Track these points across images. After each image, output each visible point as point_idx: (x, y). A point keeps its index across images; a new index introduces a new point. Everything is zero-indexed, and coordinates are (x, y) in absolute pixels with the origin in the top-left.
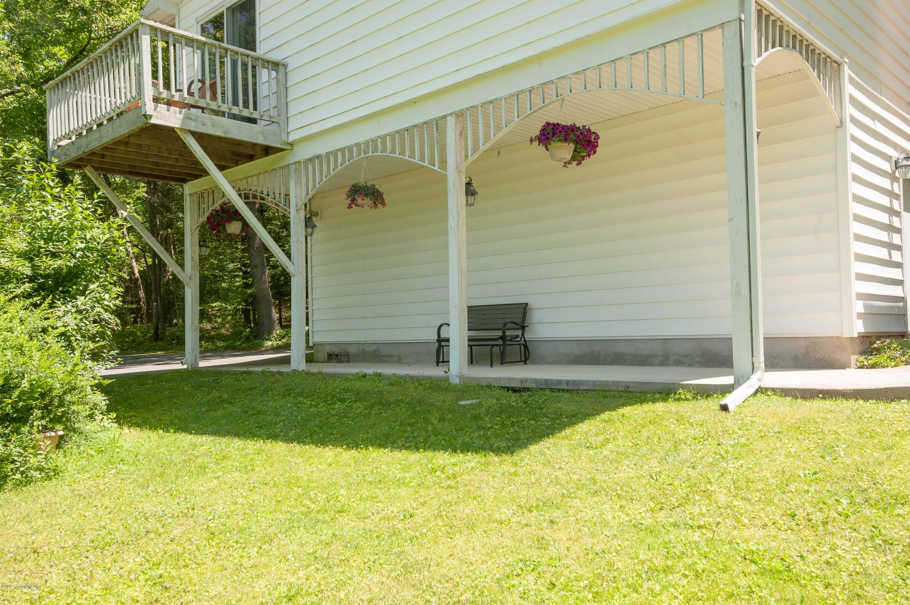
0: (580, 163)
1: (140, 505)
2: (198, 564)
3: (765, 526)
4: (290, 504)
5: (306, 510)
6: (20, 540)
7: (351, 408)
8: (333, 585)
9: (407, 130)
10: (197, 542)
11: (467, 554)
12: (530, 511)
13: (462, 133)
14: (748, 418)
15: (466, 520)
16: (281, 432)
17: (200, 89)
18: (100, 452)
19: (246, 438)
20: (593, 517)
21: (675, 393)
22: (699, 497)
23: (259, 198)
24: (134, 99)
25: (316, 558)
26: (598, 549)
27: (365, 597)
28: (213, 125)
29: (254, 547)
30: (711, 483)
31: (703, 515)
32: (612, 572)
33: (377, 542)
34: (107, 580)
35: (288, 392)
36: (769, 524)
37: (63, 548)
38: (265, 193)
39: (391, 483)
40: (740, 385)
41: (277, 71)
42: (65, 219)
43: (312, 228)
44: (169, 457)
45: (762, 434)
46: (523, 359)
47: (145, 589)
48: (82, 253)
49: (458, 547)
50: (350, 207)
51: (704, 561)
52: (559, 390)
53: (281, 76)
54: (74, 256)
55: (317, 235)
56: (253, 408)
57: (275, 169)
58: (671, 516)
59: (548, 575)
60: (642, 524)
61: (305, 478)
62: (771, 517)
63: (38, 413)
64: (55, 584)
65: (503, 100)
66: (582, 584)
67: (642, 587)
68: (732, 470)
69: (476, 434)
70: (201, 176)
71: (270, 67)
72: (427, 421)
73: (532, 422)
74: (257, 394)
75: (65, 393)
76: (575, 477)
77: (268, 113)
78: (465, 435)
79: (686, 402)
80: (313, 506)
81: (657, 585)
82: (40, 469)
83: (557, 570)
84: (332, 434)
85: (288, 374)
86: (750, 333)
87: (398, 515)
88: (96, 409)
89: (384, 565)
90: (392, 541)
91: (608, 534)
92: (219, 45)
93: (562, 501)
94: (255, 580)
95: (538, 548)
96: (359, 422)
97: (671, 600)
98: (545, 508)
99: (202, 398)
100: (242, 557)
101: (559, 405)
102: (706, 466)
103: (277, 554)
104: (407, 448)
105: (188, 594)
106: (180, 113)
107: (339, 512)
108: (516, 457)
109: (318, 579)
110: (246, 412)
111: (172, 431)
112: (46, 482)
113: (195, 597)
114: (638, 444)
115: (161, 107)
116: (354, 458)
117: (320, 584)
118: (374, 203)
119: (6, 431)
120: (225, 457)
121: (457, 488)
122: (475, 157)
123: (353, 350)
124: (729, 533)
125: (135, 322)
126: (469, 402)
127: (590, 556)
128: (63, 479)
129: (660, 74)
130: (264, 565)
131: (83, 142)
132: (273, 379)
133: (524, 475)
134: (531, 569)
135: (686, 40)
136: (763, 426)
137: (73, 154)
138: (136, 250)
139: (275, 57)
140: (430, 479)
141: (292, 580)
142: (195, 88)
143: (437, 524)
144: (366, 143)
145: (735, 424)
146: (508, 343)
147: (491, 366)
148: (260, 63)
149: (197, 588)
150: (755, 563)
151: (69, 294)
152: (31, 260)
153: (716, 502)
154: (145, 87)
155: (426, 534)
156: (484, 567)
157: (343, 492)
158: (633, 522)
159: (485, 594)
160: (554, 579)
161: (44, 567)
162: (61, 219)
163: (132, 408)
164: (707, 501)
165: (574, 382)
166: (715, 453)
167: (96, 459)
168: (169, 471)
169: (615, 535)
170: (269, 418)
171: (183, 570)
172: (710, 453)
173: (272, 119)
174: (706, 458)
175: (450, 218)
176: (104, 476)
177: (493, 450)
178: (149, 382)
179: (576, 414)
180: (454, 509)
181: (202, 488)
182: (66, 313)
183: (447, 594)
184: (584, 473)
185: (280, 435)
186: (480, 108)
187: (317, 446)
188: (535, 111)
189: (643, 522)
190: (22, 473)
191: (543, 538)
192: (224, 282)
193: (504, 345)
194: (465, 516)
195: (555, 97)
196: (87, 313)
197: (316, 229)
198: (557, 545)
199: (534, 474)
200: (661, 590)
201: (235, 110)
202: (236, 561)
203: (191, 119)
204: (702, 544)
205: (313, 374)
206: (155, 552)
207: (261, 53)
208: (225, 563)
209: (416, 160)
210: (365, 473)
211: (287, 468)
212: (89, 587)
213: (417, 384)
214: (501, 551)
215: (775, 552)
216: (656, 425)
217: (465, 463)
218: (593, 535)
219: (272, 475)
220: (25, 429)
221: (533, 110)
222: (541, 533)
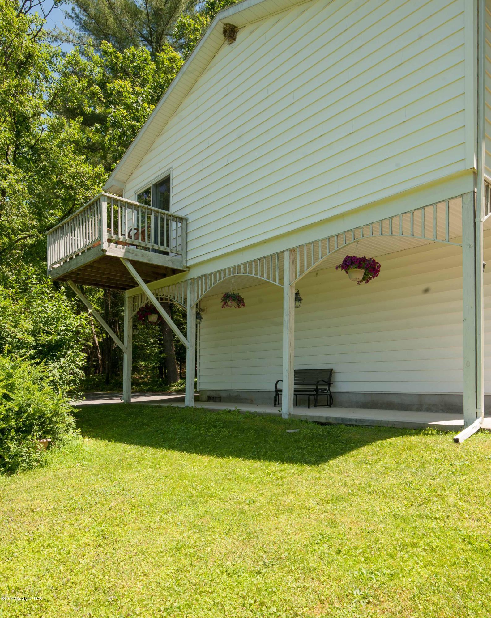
0: (368, 282)
1: (93, 486)
2: (125, 525)
3: (479, 519)
4: (181, 490)
5: (190, 495)
6: (25, 503)
7: (220, 431)
8: (204, 543)
9: (259, 260)
10: (125, 511)
11: (287, 528)
12: (328, 503)
13: (294, 262)
14: (472, 449)
15: (287, 506)
16: (178, 445)
17: (135, 234)
18: (72, 452)
19: (156, 448)
20: (367, 509)
21: (425, 430)
22: (437, 499)
23: (169, 300)
24: (97, 240)
25: (194, 525)
26: (369, 529)
27: (223, 551)
28: (143, 256)
29: (158, 516)
30: (445, 490)
31: (439, 511)
32: (378, 545)
33: (231, 518)
34: (72, 531)
35: (182, 420)
36: (481, 519)
37: (48, 510)
38: (172, 297)
39: (242, 480)
40: (468, 426)
41: (182, 223)
42: (55, 312)
43: (200, 319)
44: (111, 457)
45: (480, 459)
46: (329, 404)
47: (93, 538)
48: (63, 332)
49: (282, 523)
50: (223, 307)
51: (437, 541)
52: (350, 425)
53: (184, 226)
54: (59, 334)
55: (203, 323)
56: (161, 429)
57: (178, 283)
58: (418, 511)
59: (337, 545)
60: (398, 515)
61: (190, 475)
62: (483, 514)
63: (36, 428)
64: (43, 531)
65: (320, 242)
66: (358, 552)
67: (396, 556)
68: (459, 482)
69: (296, 452)
70: (135, 287)
71: (177, 221)
72: (266, 442)
73: (332, 445)
74: (164, 420)
75: (52, 416)
76: (357, 482)
77: (175, 248)
78: (290, 452)
79: (432, 436)
80: (194, 492)
81: (406, 555)
82: (37, 461)
83: (342, 541)
84: (208, 448)
85: (183, 408)
86: (475, 393)
87: (245, 501)
88: (70, 426)
89: (235, 532)
90: (241, 518)
91: (376, 520)
92: (147, 207)
93: (348, 497)
94: (158, 537)
95: (332, 527)
96: (224, 440)
97: (415, 565)
98: (337, 501)
99: (132, 422)
100: (150, 522)
101: (350, 435)
102: (442, 479)
103: (171, 521)
104: (253, 459)
105: (118, 542)
106: (123, 249)
107: (210, 497)
108: (321, 467)
109: (195, 538)
110: (157, 431)
111: (113, 441)
112: (40, 469)
113: (122, 545)
114: (399, 463)
115: (112, 245)
116: (221, 463)
117: (196, 542)
118: (238, 305)
119: (19, 438)
120: (143, 459)
121: (282, 485)
122: (301, 277)
123: (223, 395)
124: (455, 523)
125: (95, 373)
126: (293, 431)
127: (364, 534)
128: (50, 468)
129: (421, 225)
130: (163, 527)
131: (67, 266)
132: (174, 412)
133: (325, 479)
134: (326, 540)
135: (439, 205)
136: (481, 454)
137: (61, 273)
138: (97, 329)
139: (181, 214)
140: (266, 479)
141: (179, 538)
142: (132, 234)
143: (269, 508)
144: (234, 268)
145: (463, 452)
146: (319, 393)
147: (309, 408)
148: (171, 218)
149: (123, 539)
150: (471, 544)
151: (56, 357)
152: (35, 336)
153: (448, 503)
154: (103, 233)
155: (262, 514)
156: (297, 537)
157: (212, 484)
158: (393, 513)
159: (297, 555)
160: (340, 547)
161: (37, 521)
162: (53, 312)
163: (90, 426)
164: (442, 502)
165: (360, 420)
166: (449, 470)
167: (69, 456)
168: (110, 466)
169: (381, 521)
170: (170, 436)
171: (116, 528)
172: (446, 471)
173: (177, 252)
174: (443, 474)
175: (285, 315)
176: (73, 467)
177: (306, 463)
178: (101, 410)
179: (360, 442)
180: (280, 499)
181: (129, 477)
182: (54, 368)
183: (273, 553)
184: (363, 480)
185: (176, 447)
186: (305, 246)
187: (198, 454)
188: (340, 249)
189: (399, 513)
190: (27, 463)
191: (335, 521)
192: (148, 350)
193: (317, 395)
194: (286, 504)
195: (353, 240)
196: (66, 368)
197: (203, 320)
198: (343, 525)
199: (331, 479)
200: (409, 558)
201: (156, 247)
202: (147, 524)
203: (129, 252)
204: (437, 529)
205: (198, 409)
206: (100, 515)
207: (173, 212)
208: (140, 525)
209: (265, 279)
210: (227, 473)
211: (180, 468)
212: (62, 534)
213: (261, 418)
214: (308, 527)
215: (484, 537)
216: (411, 450)
217: (288, 470)
218: (367, 520)
219: (171, 471)
220: (29, 437)
221: (339, 247)
222: (334, 517)
